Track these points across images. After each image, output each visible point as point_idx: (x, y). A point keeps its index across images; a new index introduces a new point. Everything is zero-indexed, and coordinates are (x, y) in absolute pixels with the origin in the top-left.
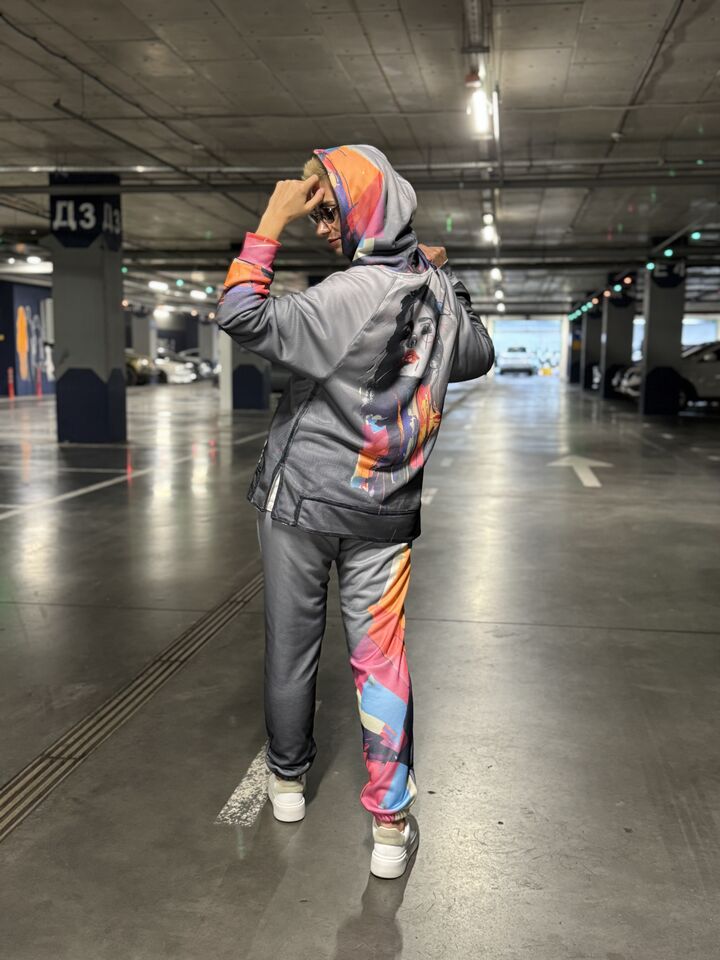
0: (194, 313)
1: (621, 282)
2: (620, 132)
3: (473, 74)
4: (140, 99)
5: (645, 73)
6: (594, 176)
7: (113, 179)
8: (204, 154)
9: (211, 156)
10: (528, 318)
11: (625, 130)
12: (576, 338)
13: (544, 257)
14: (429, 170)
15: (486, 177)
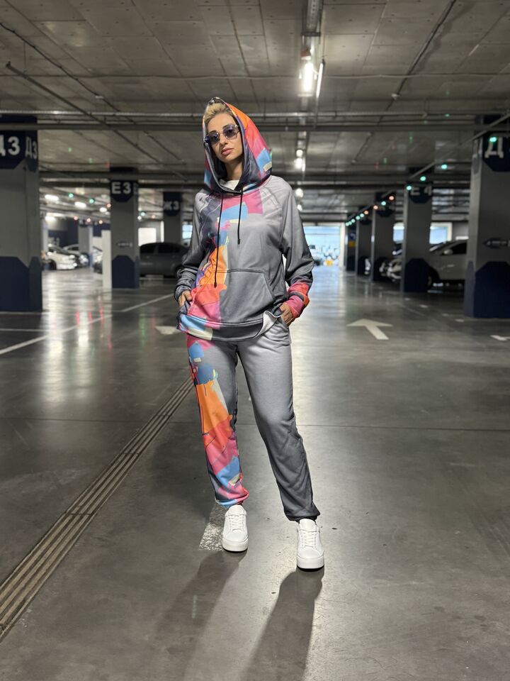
0: (76, 218)
1: (386, 199)
2: (398, 94)
3: (306, 51)
4: (62, 63)
5: (421, 53)
6: (375, 124)
7: (32, 119)
8: (103, 103)
9: (108, 103)
10: (316, 225)
11: (401, 92)
12: (351, 238)
13: (335, 181)
14: (265, 117)
15: (303, 122)
